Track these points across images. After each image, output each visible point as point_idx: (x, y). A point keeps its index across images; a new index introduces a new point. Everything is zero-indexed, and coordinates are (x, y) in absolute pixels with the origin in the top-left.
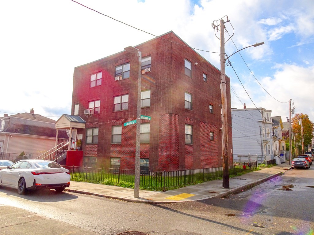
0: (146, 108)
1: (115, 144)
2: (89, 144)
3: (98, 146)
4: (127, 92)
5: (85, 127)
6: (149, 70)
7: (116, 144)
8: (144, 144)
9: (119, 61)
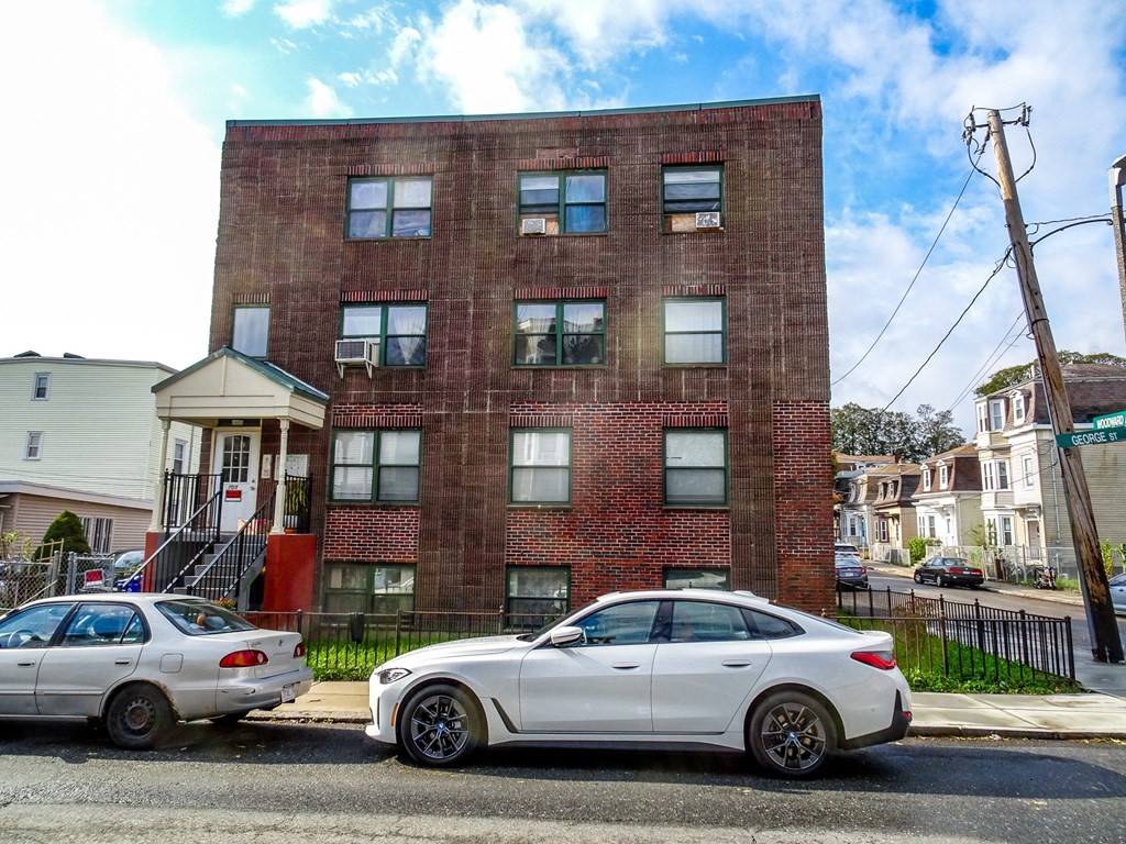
0: (708, 369)
1: (536, 509)
2: (351, 505)
3: (426, 516)
4: (598, 291)
5: (326, 421)
6: (717, 221)
7: (542, 510)
8: (699, 511)
9: (545, 152)
